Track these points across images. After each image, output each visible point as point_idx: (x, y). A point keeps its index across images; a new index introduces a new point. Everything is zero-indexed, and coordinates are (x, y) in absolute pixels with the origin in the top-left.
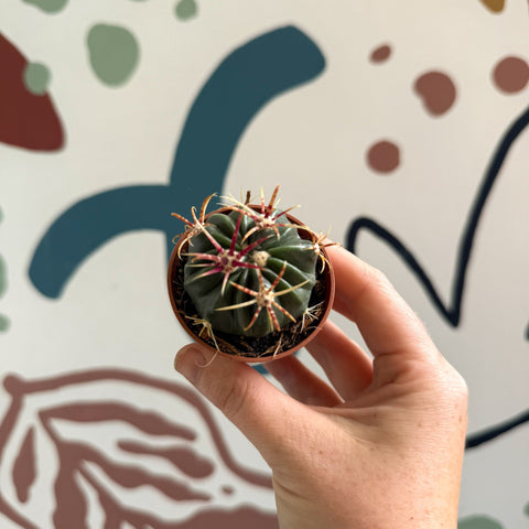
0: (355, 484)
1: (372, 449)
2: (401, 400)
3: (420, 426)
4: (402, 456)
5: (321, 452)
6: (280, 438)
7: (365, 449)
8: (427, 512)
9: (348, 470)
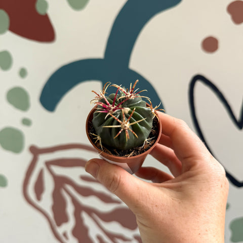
0: (173, 220)
1: (180, 203)
2: (192, 179)
3: (201, 190)
4: (194, 205)
5: (156, 206)
6: (137, 201)
7: (176, 203)
8: (206, 231)
9: (169, 213)
